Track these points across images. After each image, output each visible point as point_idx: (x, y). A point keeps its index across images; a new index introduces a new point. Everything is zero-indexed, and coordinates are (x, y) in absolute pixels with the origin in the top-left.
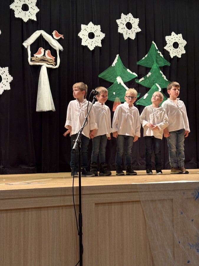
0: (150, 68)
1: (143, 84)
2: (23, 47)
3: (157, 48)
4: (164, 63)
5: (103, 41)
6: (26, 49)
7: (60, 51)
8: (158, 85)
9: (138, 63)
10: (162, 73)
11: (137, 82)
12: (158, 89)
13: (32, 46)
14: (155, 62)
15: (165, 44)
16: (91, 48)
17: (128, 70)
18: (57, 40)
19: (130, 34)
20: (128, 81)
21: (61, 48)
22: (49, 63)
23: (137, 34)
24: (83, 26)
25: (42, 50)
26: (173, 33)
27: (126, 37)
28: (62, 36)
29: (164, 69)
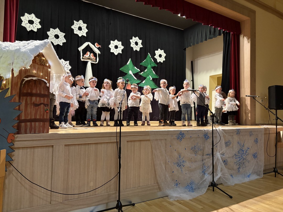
0: (147, 67)
1: (143, 76)
2: (78, 50)
3: (151, 57)
4: (154, 65)
5: (122, 50)
6: (80, 52)
7: (99, 54)
8: (150, 76)
9: (141, 64)
10: (153, 70)
11: (139, 74)
12: (150, 78)
13: (83, 50)
14: (149, 64)
15: (155, 55)
16: (116, 54)
17: (135, 67)
18: (97, 48)
19: (137, 48)
20: (135, 73)
21: (100, 53)
22: (92, 61)
23: (141, 48)
24: (112, 42)
25: (89, 53)
26: (159, 49)
27: (134, 50)
28: (100, 46)
29: (153, 68)
